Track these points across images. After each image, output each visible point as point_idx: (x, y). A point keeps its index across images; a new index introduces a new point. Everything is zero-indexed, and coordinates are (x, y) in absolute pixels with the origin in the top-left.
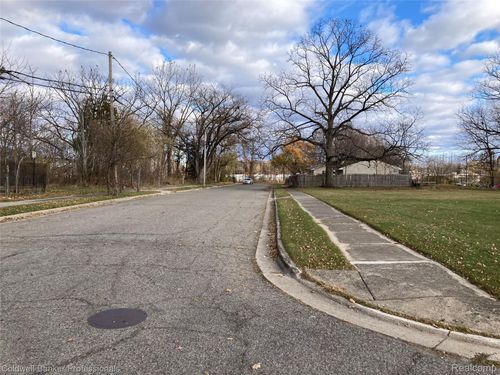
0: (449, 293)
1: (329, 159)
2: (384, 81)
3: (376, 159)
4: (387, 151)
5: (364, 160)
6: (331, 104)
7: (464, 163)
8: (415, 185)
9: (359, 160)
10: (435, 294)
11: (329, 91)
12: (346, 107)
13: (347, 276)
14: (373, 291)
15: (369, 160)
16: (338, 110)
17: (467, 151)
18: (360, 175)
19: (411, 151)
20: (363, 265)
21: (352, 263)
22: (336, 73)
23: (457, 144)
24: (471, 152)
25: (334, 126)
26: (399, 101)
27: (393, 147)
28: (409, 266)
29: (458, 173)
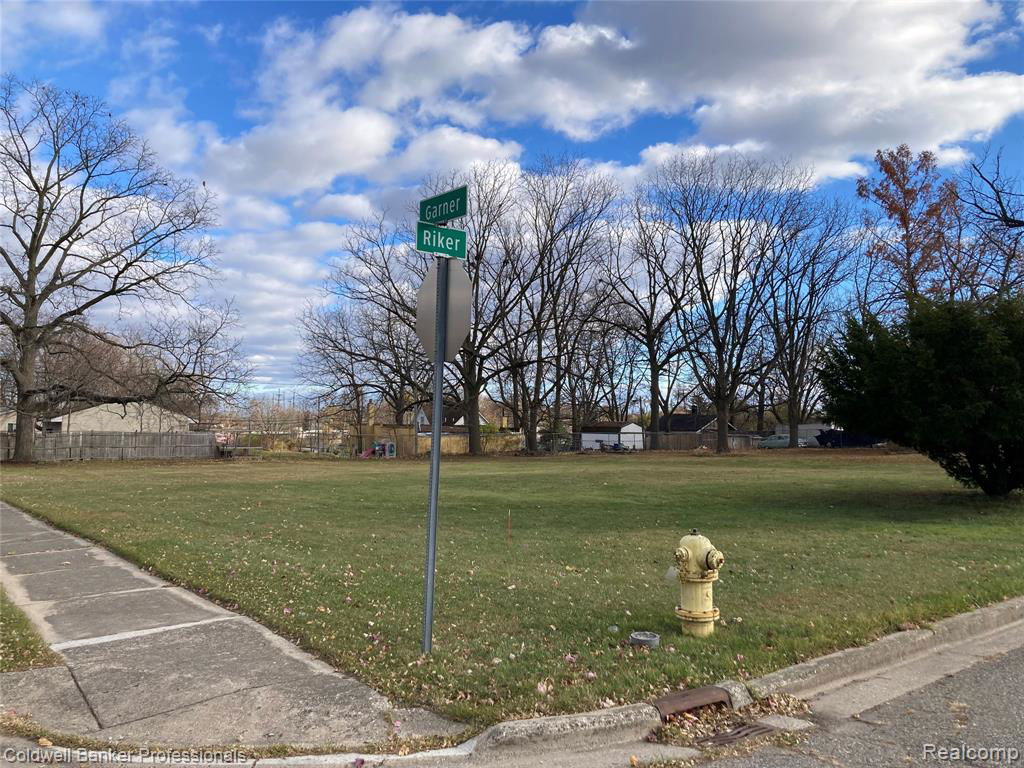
0: (261, 680)
1: (25, 396)
2: (160, 238)
3: (139, 400)
4: (163, 383)
5: (112, 401)
6: (34, 271)
7: (313, 411)
8: (221, 454)
9: (100, 400)
10: (235, 686)
11: (28, 241)
12: (71, 283)
13: (39, 684)
14: (99, 709)
15: (124, 402)
16: (50, 288)
17: (318, 388)
18: (103, 435)
19: (214, 385)
20: (81, 649)
21: (55, 648)
22: (47, 205)
23: (301, 375)
24: (326, 389)
25: (41, 321)
26: (190, 282)
27: (176, 376)
28: (189, 633)
29: (306, 428)
